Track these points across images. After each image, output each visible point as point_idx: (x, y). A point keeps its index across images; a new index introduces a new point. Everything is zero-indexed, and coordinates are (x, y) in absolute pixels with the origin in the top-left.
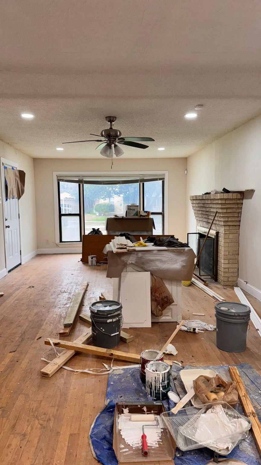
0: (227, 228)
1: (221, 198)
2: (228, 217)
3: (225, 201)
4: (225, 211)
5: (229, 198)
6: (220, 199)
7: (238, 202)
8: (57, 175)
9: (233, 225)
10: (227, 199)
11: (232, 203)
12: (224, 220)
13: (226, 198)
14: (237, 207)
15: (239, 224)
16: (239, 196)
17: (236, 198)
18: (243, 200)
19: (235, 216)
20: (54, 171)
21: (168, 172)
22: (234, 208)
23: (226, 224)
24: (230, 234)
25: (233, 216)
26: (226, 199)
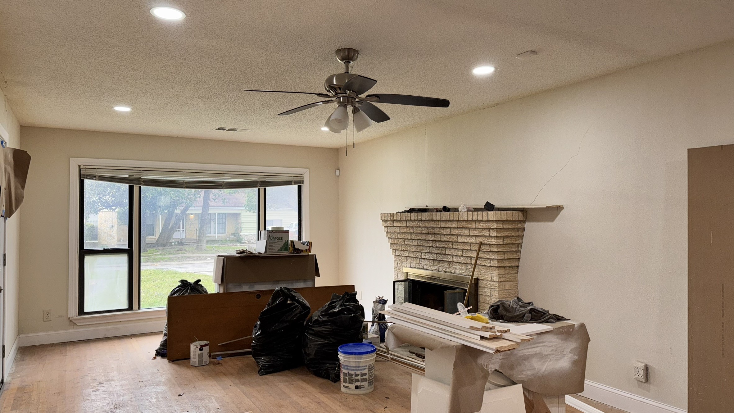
0: (502, 271)
1: (497, 219)
2: (504, 252)
3: (503, 224)
4: (501, 242)
5: (508, 219)
6: (496, 221)
7: (519, 226)
8: (79, 166)
9: (509, 267)
10: (505, 221)
11: (511, 227)
12: (499, 258)
13: (504, 219)
14: (517, 235)
15: (518, 265)
16: (521, 216)
17: (517, 219)
18: (525, 223)
19: (514, 250)
20: (72, 157)
21: (309, 171)
22: (513, 236)
23: (502, 265)
24: (506, 281)
25: (511, 249)
26: (503, 222)
